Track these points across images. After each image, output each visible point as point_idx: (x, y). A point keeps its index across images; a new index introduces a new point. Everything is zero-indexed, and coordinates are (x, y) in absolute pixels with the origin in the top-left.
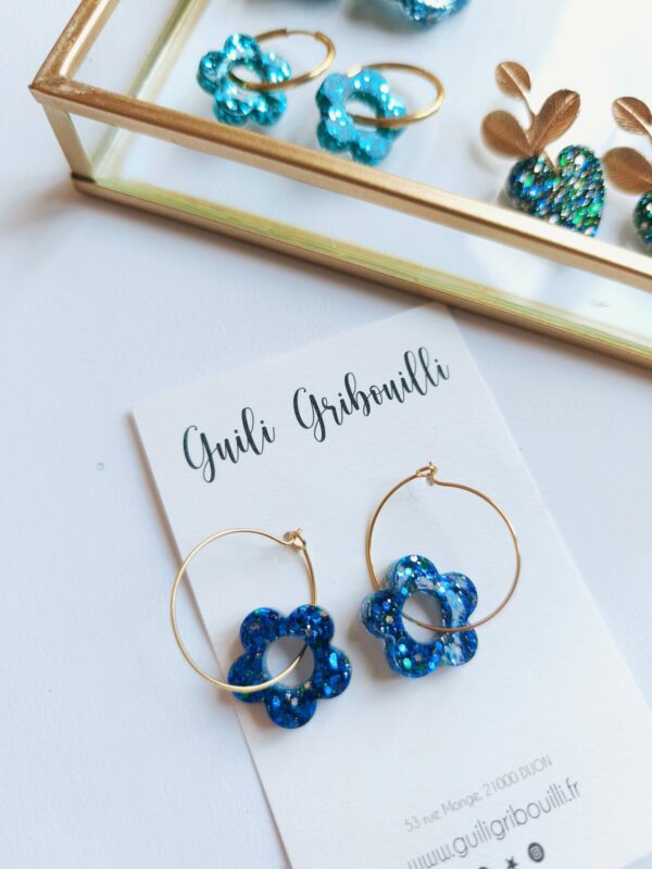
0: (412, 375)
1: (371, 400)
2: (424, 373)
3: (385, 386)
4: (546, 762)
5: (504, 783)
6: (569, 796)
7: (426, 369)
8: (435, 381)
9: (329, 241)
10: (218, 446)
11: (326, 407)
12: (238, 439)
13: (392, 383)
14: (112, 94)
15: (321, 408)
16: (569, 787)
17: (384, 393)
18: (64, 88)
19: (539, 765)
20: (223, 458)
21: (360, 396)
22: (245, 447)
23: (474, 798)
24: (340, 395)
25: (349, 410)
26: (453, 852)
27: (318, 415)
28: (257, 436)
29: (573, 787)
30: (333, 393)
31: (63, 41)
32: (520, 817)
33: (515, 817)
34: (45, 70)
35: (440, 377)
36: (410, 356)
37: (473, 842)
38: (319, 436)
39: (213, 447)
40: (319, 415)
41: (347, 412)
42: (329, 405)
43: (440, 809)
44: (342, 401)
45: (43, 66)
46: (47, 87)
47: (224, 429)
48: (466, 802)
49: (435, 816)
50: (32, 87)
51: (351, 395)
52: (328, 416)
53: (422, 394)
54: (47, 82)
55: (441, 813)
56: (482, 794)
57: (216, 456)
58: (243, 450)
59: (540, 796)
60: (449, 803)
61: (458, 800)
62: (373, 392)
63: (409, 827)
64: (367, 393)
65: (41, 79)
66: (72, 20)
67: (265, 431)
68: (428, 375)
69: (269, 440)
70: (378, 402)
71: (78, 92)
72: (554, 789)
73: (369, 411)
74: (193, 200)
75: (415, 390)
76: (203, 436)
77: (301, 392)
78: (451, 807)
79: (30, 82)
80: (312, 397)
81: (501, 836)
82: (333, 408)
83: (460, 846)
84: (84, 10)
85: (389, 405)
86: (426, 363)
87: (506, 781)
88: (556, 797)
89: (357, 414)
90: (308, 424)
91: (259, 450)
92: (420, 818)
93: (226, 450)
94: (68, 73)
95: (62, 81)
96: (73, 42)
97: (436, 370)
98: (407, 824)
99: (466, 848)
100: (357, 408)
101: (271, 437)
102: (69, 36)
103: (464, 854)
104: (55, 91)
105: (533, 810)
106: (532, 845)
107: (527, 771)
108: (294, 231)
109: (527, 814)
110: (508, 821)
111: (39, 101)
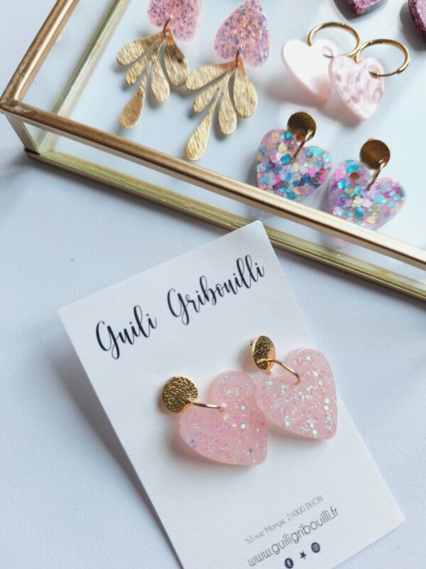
0: (241, 275)
1: (217, 294)
2: (248, 273)
3: (225, 284)
4: (320, 499)
5: (298, 512)
6: (332, 516)
7: (250, 270)
10: (120, 334)
11: (189, 301)
12: (133, 328)
13: (229, 281)
15: (186, 302)
17: (225, 289)
19: (316, 501)
20: (123, 341)
23: (282, 522)
24: (197, 292)
28: (145, 325)
30: (192, 292)
32: (307, 530)
33: (304, 530)
35: (259, 275)
36: (240, 261)
39: (116, 335)
40: (185, 307)
41: (202, 303)
42: (190, 299)
43: (264, 530)
44: (199, 297)
47: (122, 322)
48: (278, 525)
49: (261, 534)
51: (204, 292)
52: (190, 307)
53: (248, 287)
56: (286, 520)
57: (119, 341)
58: (136, 335)
59: (318, 518)
60: (269, 526)
61: (273, 524)
62: (218, 289)
63: (248, 542)
64: (214, 289)
67: (150, 321)
68: (251, 274)
69: (153, 327)
72: (324, 513)
73: (215, 301)
75: (244, 286)
76: (109, 328)
77: (172, 292)
78: (269, 528)
80: (179, 295)
81: (297, 541)
82: (193, 301)
83: (275, 548)
85: (228, 296)
86: (250, 266)
87: (299, 511)
88: (325, 517)
89: (209, 304)
90: (177, 313)
91: (147, 334)
92: (253, 537)
93: (125, 336)
96: (23, 76)
97: (256, 270)
99: (279, 549)
100: (208, 300)
101: (154, 325)
102: (21, 72)
103: (278, 552)
106: (314, 544)
107: (309, 505)
109: (310, 528)
110: (301, 533)
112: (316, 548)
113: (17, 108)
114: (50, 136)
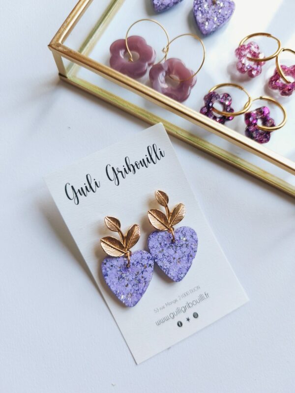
112: (196, 316)
113: (60, 48)
114: (76, 66)
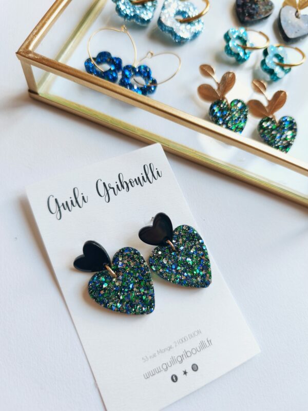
8: (156, 178)
9: (134, 127)
14: (50, 60)
16: (208, 341)
18: (31, 55)
21: (125, 183)
22: (75, 205)
25: (120, 189)
26: (162, 369)
27: (107, 191)
29: (209, 342)
31: (31, 36)
34: (23, 47)
37: (170, 365)
38: (107, 200)
45: (23, 45)
46: (23, 54)
50: (17, 53)
54: (24, 52)
55: (157, 354)
65: (21, 50)
66: (35, 28)
70: (132, 186)
71: (36, 57)
74: (79, 105)
79: (17, 51)
84: (41, 24)
94: (33, 49)
95: (30, 52)
98: (143, 359)
104: (27, 56)
105: (194, 352)
108: (120, 122)
111: (19, 59)
